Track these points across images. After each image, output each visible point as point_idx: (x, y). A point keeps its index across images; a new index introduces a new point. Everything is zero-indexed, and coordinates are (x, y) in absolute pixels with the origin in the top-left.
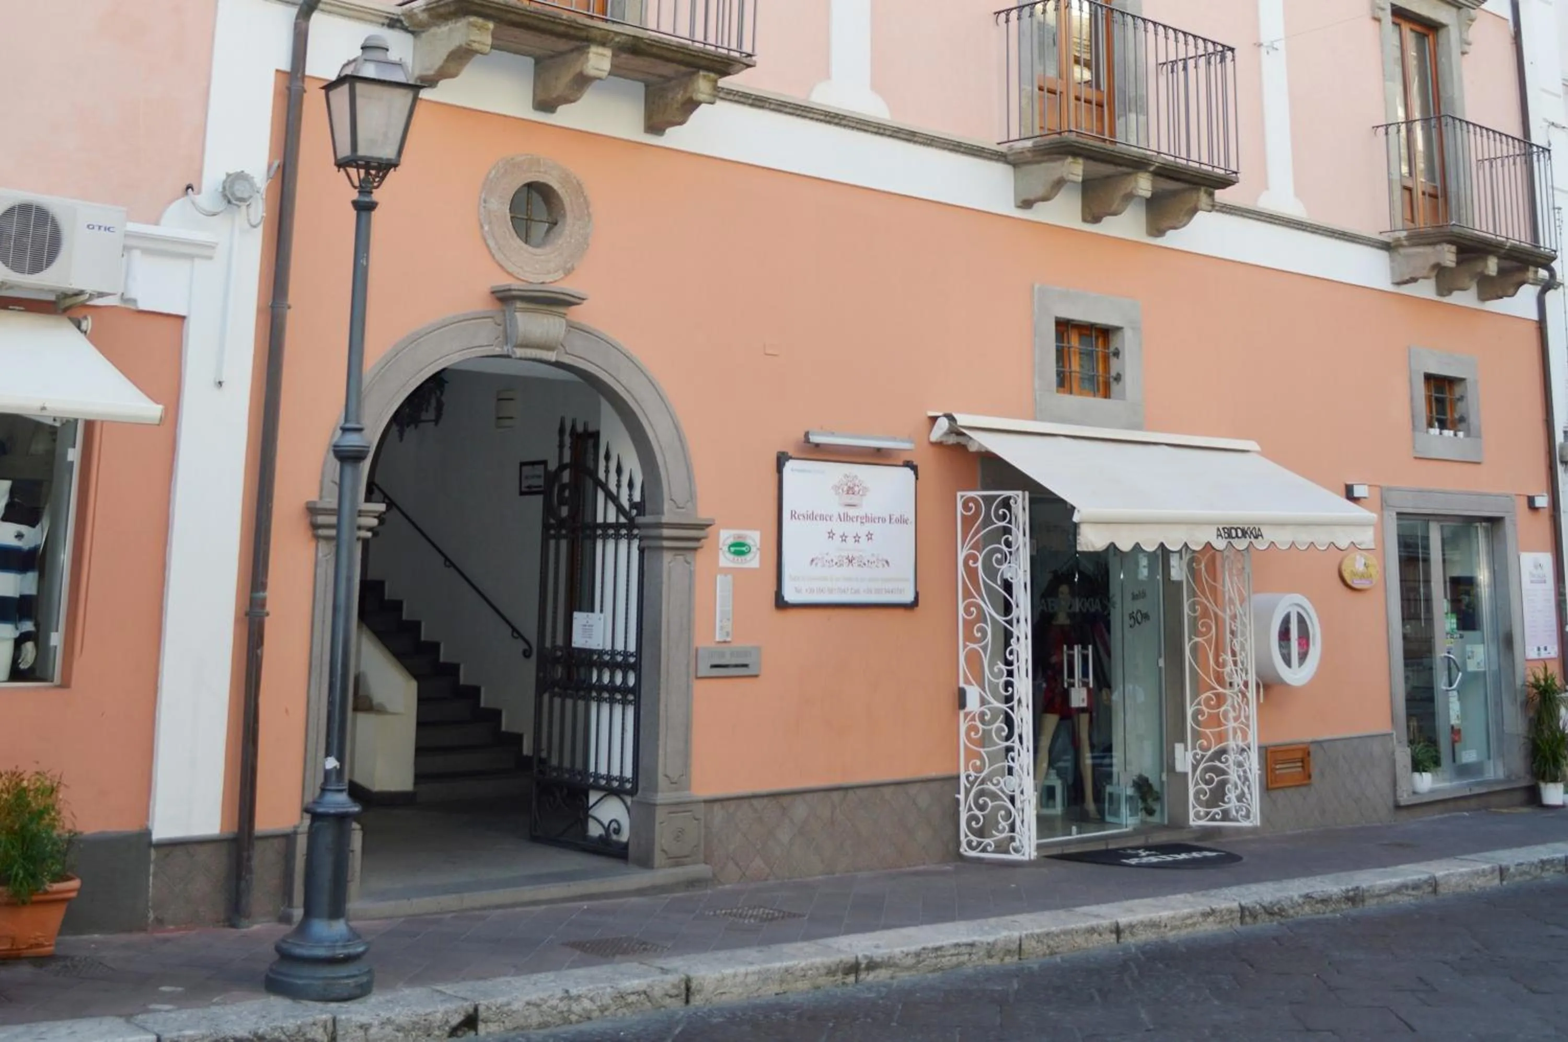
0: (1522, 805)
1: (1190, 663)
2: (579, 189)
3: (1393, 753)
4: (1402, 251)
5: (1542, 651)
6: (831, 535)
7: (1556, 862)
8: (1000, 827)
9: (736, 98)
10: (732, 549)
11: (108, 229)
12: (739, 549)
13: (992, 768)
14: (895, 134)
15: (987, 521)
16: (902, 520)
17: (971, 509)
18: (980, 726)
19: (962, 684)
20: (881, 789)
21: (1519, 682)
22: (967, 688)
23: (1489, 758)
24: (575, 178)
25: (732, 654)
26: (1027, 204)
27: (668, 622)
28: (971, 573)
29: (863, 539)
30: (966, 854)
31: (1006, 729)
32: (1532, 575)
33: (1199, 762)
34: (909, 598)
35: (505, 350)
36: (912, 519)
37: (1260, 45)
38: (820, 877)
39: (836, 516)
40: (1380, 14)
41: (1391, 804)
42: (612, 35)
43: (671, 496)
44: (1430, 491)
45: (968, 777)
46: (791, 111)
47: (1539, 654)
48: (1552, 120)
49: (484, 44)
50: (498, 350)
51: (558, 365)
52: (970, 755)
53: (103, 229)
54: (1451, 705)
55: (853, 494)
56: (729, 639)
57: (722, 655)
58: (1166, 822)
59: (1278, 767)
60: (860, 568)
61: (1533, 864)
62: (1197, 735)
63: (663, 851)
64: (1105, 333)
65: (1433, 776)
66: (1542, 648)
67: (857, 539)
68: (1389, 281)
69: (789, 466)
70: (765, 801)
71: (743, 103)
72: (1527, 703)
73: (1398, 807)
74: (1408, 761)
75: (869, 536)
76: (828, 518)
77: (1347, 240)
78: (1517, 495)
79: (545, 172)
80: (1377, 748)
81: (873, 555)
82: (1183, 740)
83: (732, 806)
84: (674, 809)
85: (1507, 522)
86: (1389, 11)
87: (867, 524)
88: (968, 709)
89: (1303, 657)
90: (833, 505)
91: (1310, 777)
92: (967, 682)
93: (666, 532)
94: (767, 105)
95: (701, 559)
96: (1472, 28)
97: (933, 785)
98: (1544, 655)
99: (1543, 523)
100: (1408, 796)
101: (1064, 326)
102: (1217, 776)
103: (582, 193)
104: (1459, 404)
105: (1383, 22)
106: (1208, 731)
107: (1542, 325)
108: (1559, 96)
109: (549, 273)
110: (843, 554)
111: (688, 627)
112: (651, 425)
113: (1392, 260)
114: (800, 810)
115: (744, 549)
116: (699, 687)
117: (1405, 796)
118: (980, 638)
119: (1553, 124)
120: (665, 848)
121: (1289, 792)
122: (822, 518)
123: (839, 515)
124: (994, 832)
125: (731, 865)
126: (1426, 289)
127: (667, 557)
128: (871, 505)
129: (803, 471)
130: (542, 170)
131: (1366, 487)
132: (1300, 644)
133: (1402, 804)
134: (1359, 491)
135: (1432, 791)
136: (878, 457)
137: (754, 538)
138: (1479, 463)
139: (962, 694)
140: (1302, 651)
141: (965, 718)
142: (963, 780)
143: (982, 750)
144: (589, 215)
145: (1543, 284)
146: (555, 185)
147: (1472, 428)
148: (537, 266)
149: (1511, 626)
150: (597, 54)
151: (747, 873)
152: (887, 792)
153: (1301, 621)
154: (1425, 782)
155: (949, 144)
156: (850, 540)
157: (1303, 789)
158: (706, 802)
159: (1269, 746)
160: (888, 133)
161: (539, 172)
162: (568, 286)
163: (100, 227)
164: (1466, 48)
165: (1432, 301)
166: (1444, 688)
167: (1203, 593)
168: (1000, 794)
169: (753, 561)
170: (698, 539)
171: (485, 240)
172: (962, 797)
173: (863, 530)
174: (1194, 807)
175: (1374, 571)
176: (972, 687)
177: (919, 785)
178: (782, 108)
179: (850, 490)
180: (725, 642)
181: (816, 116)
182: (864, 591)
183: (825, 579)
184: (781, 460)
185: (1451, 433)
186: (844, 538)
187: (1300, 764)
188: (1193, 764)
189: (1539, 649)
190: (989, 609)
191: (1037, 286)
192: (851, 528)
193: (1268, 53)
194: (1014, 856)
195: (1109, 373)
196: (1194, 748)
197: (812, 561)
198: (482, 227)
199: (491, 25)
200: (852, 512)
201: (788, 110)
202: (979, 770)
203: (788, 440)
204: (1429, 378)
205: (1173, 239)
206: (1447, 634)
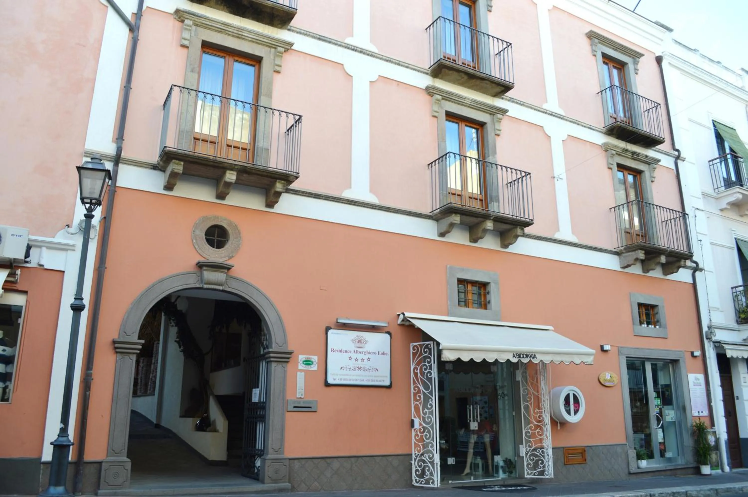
0: (692, 474)
1: (524, 414)
2: (236, 227)
3: (627, 452)
4: (624, 255)
5: (700, 413)
6: (350, 358)
7: (681, 493)
8: (427, 474)
9: (307, 195)
10: (305, 363)
11: (20, 236)
12: (308, 362)
13: (424, 450)
14: (380, 208)
15: (421, 354)
16: (384, 354)
17: (415, 349)
18: (419, 434)
19: (413, 418)
20: (375, 458)
21: (689, 425)
22: (415, 419)
23: (679, 455)
24: (234, 223)
25: (304, 402)
26: (442, 235)
27: (274, 389)
28: (416, 374)
29: (366, 360)
30: (414, 485)
31: (428, 435)
32: (694, 382)
33: (528, 452)
34: (387, 383)
35: (201, 286)
36: (389, 353)
37: (554, 177)
38: (345, 491)
39: (353, 351)
40: (611, 166)
41: (626, 471)
42: (233, 166)
43: (276, 341)
44: (642, 349)
45: (415, 454)
46: (332, 199)
47: (699, 414)
48: (696, 207)
49: (179, 170)
50: (198, 286)
51: (223, 291)
52: (416, 445)
53: (18, 236)
54: (659, 434)
55: (361, 343)
56: (302, 397)
57: (299, 403)
58: (517, 476)
59: (569, 456)
60: (364, 372)
61: (668, 493)
62: (527, 442)
63: (269, 477)
64: (484, 285)
65: (647, 462)
66: (700, 411)
67: (363, 360)
68: (619, 267)
69: (330, 332)
70: (319, 460)
71: (311, 197)
72: (694, 433)
73: (630, 474)
74: (635, 455)
75: (369, 359)
76: (349, 352)
77: (598, 251)
78: (685, 351)
79: (221, 221)
80: (619, 450)
81: (370, 367)
82: (522, 444)
83: (303, 462)
84: (274, 461)
85: (681, 362)
86: (616, 165)
87: (367, 355)
88: (415, 428)
89: (576, 412)
90: (352, 347)
91: (585, 460)
92: (415, 417)
93: (272, 355)
94: (321, 197)
95: (289, 366)
96: (655, 172)
97: (399, 457)
98: (701, 414)
99: (699, 362)
100: (635, 469)
101: (461, 281)
102: (536, 458)
103: (237, 229)
104: (657, 315)
105: (613, 169)
106: (531, 440)
107: (694, 285)
108: (700, 199)
109: (221, 258)
110: (356, 366)
111: (283, 391)
112: (267, 315)
113: (620, 259)
114: (336, 464)
115: (310, 363)
116: (288, 415)
117: (634, 469)
118: (418, 400)
119: (697, 209)
120: (270, 476)
121: (576, 466)
122: (346, 352)
123: (354, 351)
124: (425, 476)
125: (303, 485)
126: (637, 269)
127: (273, 365)
128: (369, 347)
129: (338, 334)
130: (220, 220)
131: (610, 346)
132: (574, 406)
133: (632, 472)
134: (607, 347)
135: (646, 468)
136: (374, 329)
137: (315, 358)
138: (666, 338)
139: (412, 422)
140: (576, 409)
141: (414, 431)
142: (414, 456)
143: (420, 444)
144: (240, 237)
145: (694, 269)
146: (225, 226)
147: (662, 324)
148: (217, 255)
149: (684, 403)
150: (230, 173)
151: (310, 488)
152: (378, 459)
153: (575, 398)
154: (644, 464)
155: (406, 212)
156: (359, 361)
157: (583, 465)
158: (290, 459)
159: (565, 447)
160: (377, 208)
161: (218, 221)
162: (230, 262)
163: (16, 235)
164: (653, 179)
165: (641, 275)
166: (655, 427)
167: (528, 385)
168: (426, 460)
169: (314, 368)
170: (288, 358)
171: (194, 245)
172: (413, 462)
173: (365, 357)
174: (527, 470)
175: (616, 379)
176: (416, 419)
177: (393, 457)
178: (328, 199)
179: (359, 342)
180: (301, 398)
181: (344, 202)
182: (366, 380)
183: (348, 375)
184: (328, 329)
185: (653, 326)
186: (356, 360)
187: (581, 455)
188: (526, 453)
189: (699, 412)
190: (422, 388)
191: (448, 266)
192: (360, 356)
193: (558, 180)
194: (432, 486)
195: (486, 300)
196: (526, 447)
197: (341, 368)
198: (192, 241)
199: (182, 163)
200: (360, 350)
201: (330, 199)
202: (420, 451)
203: (331, 321)
204: (640, 305)
205: (512, 249)
206: (656, 406)
